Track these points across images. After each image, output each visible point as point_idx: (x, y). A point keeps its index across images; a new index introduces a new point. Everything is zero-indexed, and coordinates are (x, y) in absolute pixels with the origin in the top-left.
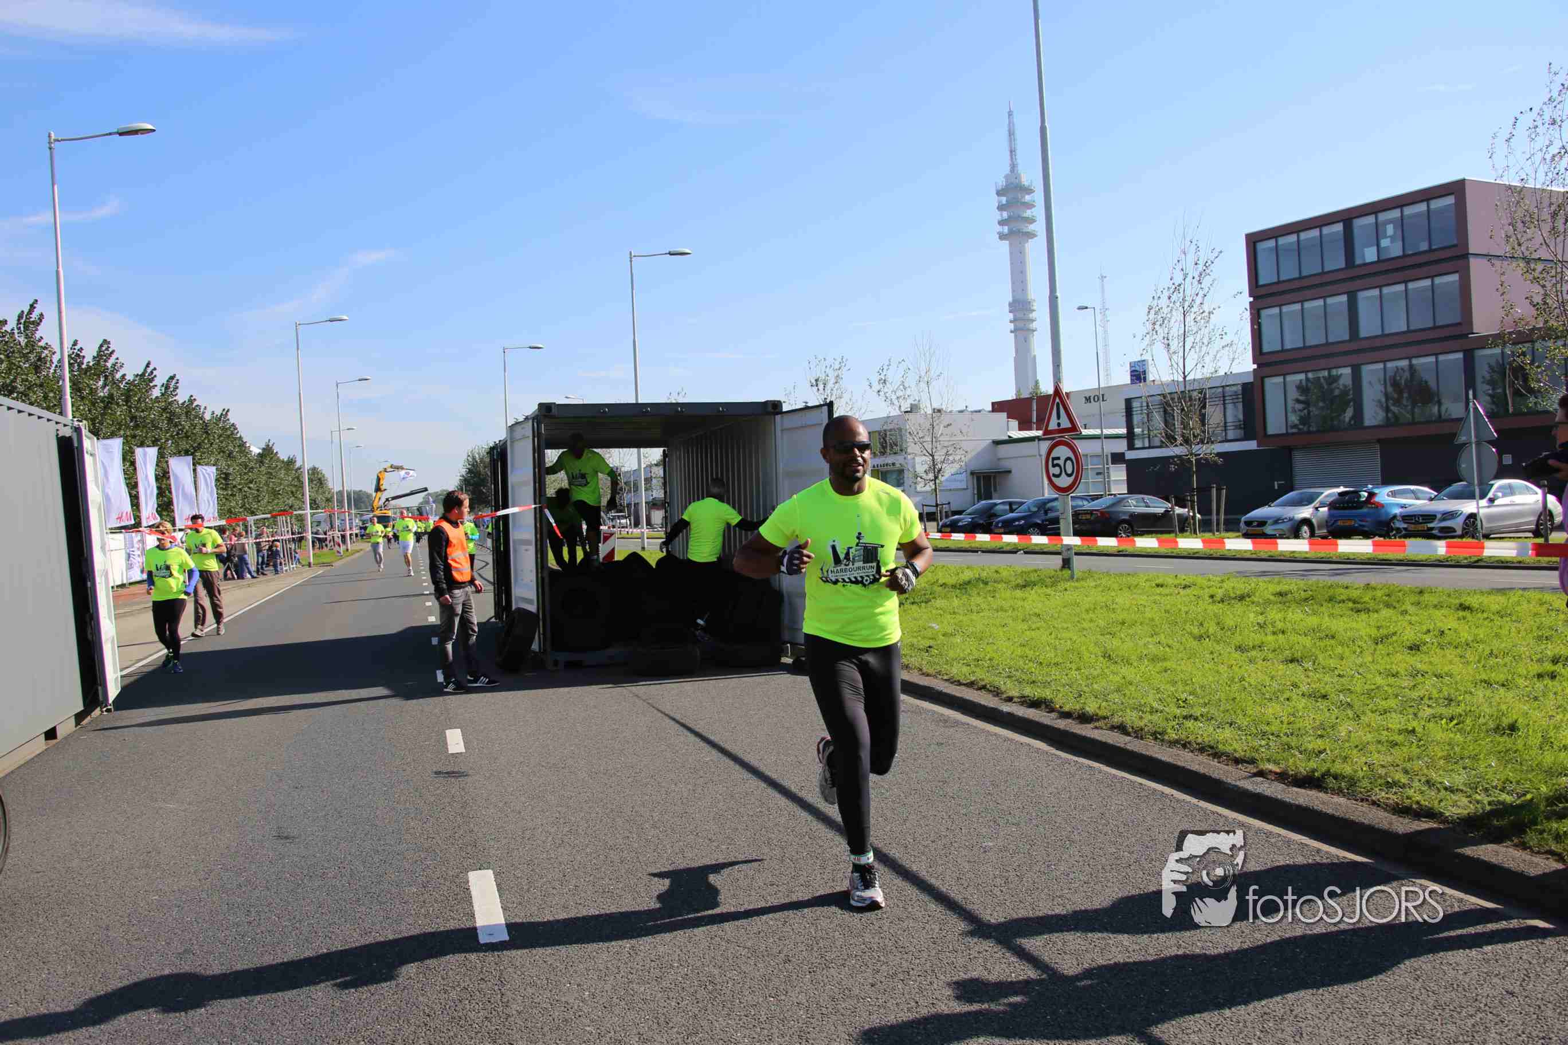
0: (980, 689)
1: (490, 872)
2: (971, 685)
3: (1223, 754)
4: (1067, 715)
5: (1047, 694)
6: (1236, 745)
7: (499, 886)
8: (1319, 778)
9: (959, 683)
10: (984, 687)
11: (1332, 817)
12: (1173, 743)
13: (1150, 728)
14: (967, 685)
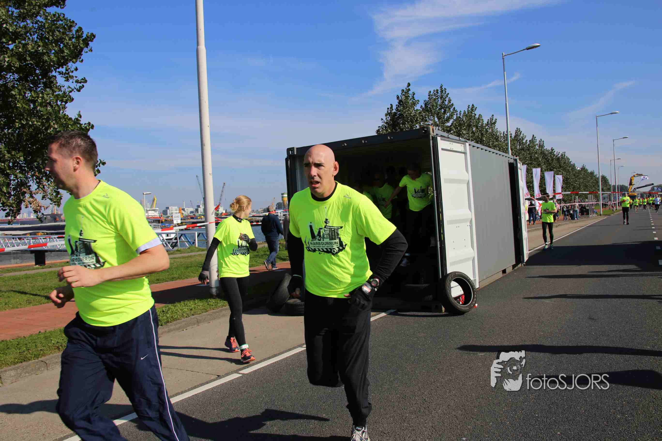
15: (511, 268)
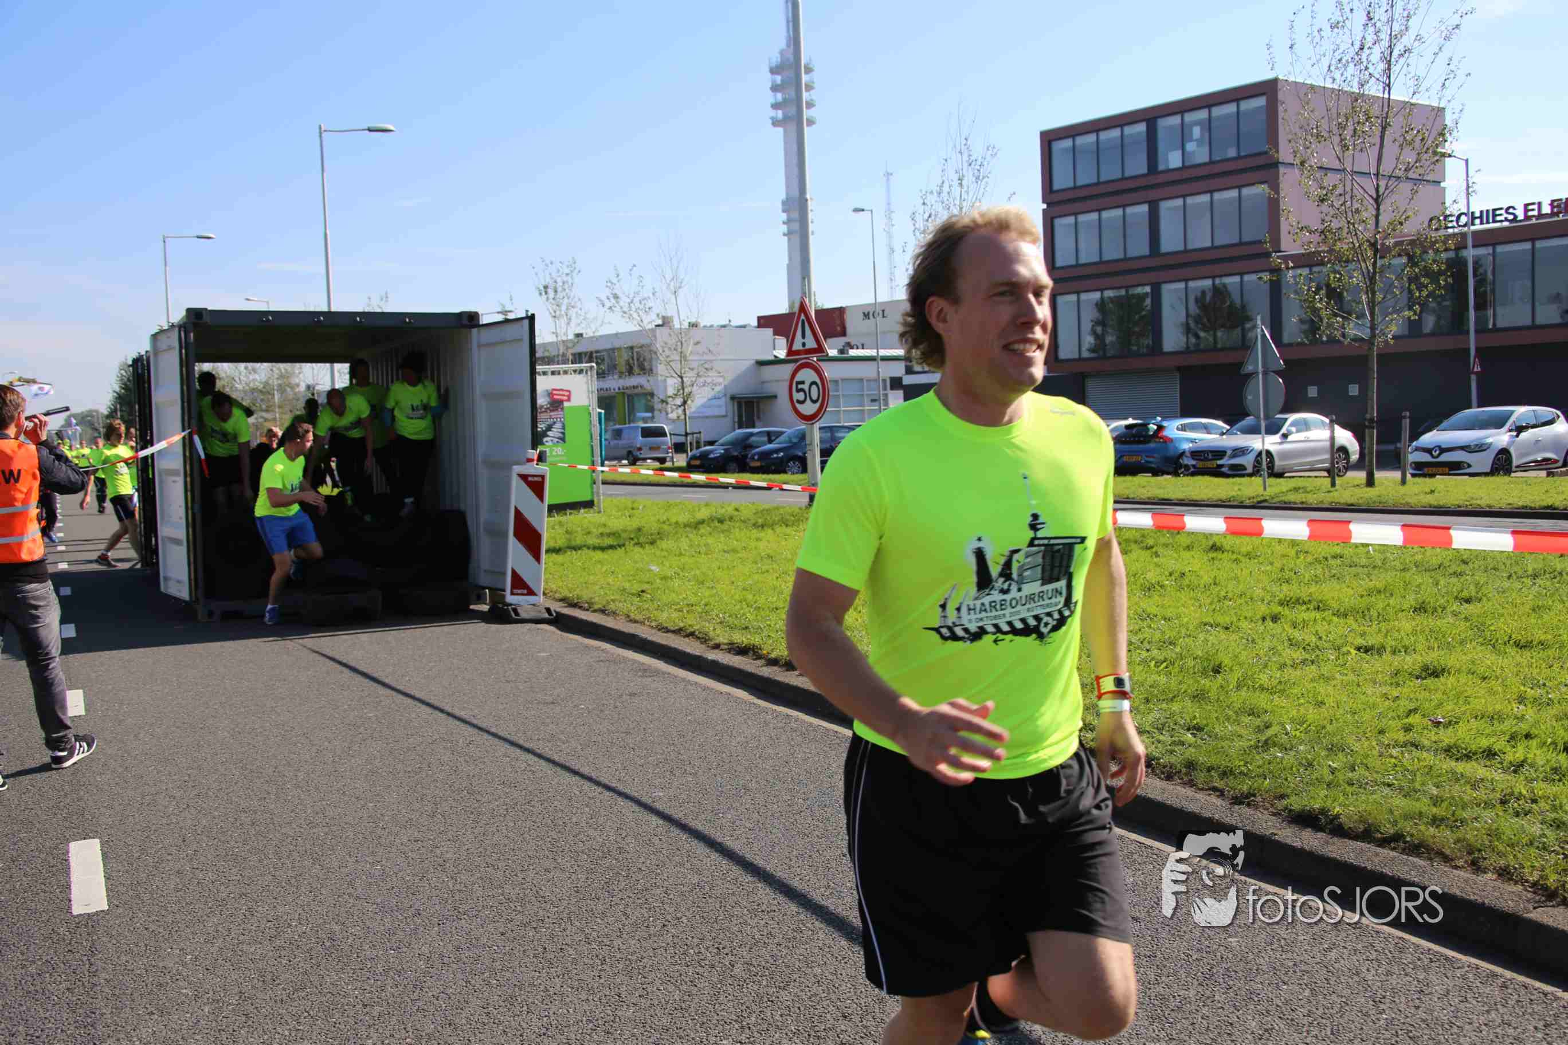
0: (688, 636)
1: (97, 841)
2: (678, 632)
4: (773, 662)
5: (756, 640)
7: (104, 854)
9: (668, 631)
10: (692, 634)
14: (673, 632)
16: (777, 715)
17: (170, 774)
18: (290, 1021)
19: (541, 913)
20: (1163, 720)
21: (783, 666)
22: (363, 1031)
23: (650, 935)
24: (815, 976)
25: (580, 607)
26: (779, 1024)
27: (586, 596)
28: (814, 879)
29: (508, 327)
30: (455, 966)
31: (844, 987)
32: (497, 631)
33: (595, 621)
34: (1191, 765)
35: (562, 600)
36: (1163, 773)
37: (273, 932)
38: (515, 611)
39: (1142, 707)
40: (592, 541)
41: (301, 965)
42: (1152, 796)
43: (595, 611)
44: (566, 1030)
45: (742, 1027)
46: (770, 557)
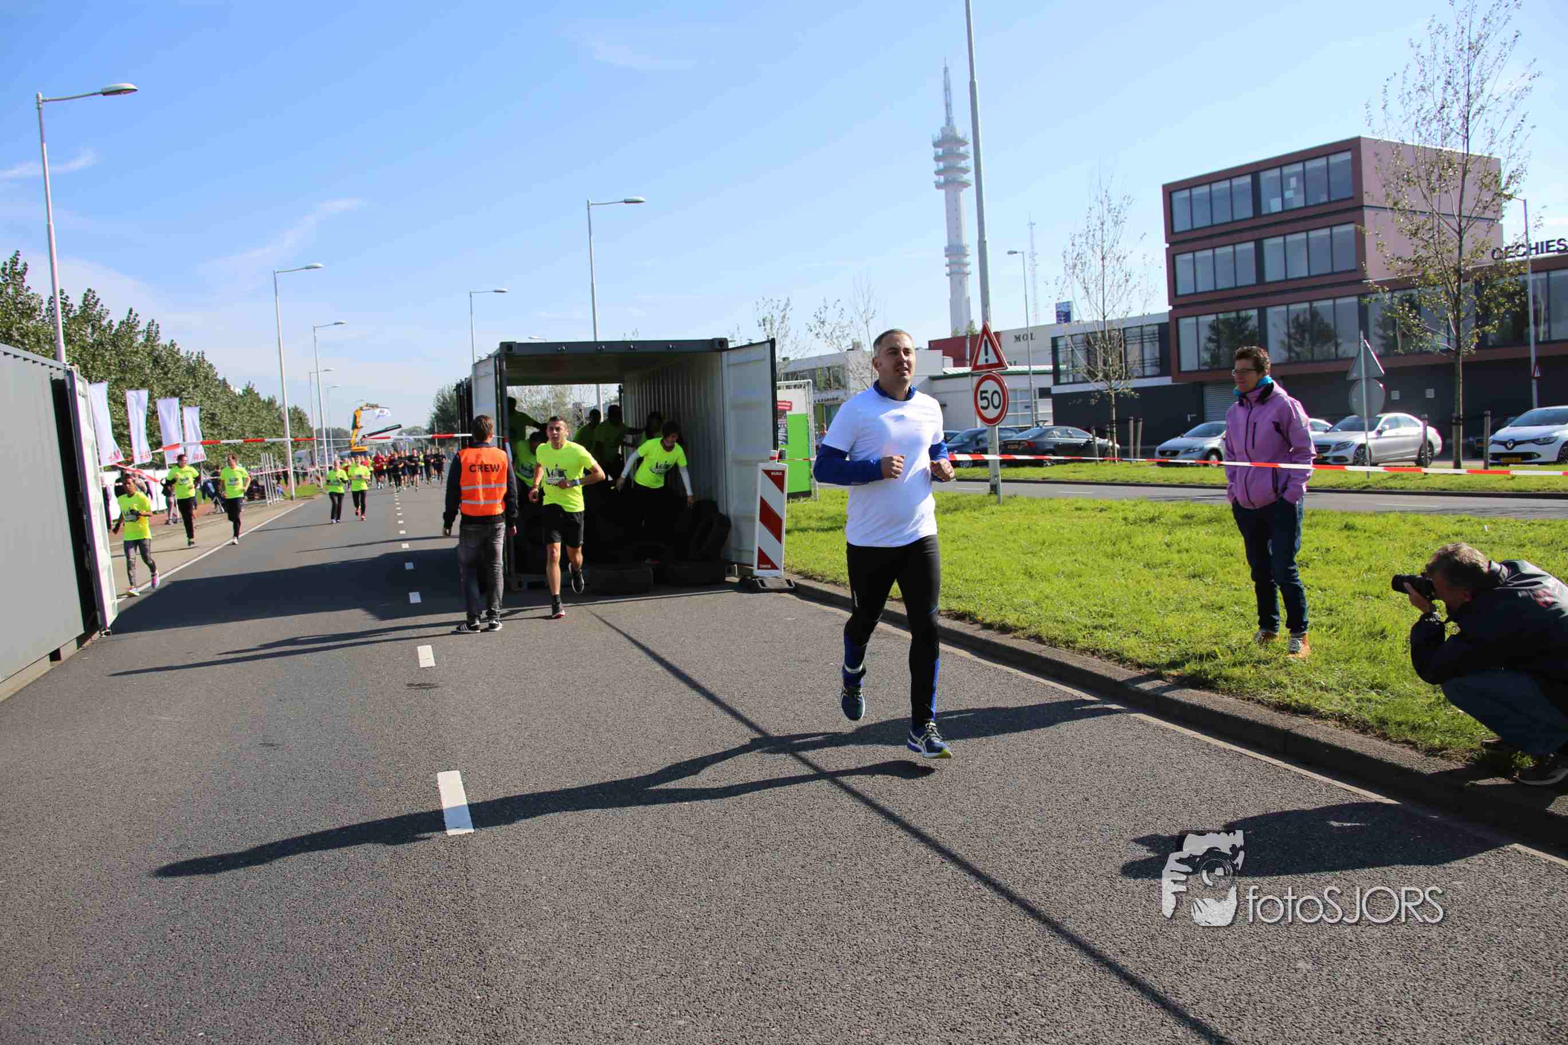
1: (458, 772)
3: (1128, 660)
4: (989, 626)
5: (970, 607)
6: (1139, 652)
7: (464, 784)
8: (1211, 680)
11: (1222, 716)
12: (1084, 651)
13: (1063, 636)
15: (75, 644)
16: (999, 673)
17: (506, 717)
18: (636, 939)
19: (833, 848)
20: (1344, 681)
21: (998, 629)
22: (699, 953)
23: (932, 871)
24: (1087, 913)
25: (815, 579)
26: (1064, 957)
27: (819, 569)
28: (1065, 822)
29: (753, 349)
30: (767, 895)
31: (1115, 924)
32: (749, 599)
33: (829, 591)
34: (1383, 722)
35: (799, 573)
36: (1357, 727)
37: (609, 859)
38: (762, 582)
39: (1324, 667)
40: (814, 524)
41: (636, 889)
42: (1352, 748)
43: (827, 583)
44: (875, 958)
45: (1032, 960)
46: (965, 536)
